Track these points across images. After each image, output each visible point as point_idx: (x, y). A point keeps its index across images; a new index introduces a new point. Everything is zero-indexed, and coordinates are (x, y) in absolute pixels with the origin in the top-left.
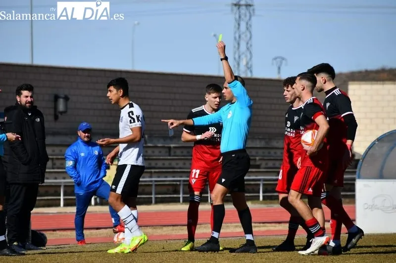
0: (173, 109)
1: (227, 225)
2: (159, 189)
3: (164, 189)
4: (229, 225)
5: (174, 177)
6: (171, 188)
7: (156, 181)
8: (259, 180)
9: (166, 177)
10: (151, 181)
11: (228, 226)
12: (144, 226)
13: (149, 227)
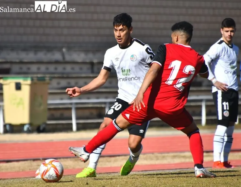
0: (95, 16)
1: (163, 155)
2: (81, 113)
3: (87, 113)
4: (166, 155)
5: (98, 98)
6: (95, 112)
7: (77, 104)
8: (201, 101)
9: (89, 98)
10: (71, 104)
11: (164, 157)
12: (63, 158)
13: (69, 159)
